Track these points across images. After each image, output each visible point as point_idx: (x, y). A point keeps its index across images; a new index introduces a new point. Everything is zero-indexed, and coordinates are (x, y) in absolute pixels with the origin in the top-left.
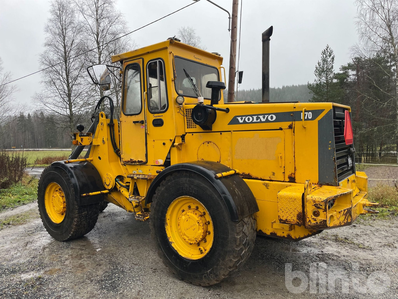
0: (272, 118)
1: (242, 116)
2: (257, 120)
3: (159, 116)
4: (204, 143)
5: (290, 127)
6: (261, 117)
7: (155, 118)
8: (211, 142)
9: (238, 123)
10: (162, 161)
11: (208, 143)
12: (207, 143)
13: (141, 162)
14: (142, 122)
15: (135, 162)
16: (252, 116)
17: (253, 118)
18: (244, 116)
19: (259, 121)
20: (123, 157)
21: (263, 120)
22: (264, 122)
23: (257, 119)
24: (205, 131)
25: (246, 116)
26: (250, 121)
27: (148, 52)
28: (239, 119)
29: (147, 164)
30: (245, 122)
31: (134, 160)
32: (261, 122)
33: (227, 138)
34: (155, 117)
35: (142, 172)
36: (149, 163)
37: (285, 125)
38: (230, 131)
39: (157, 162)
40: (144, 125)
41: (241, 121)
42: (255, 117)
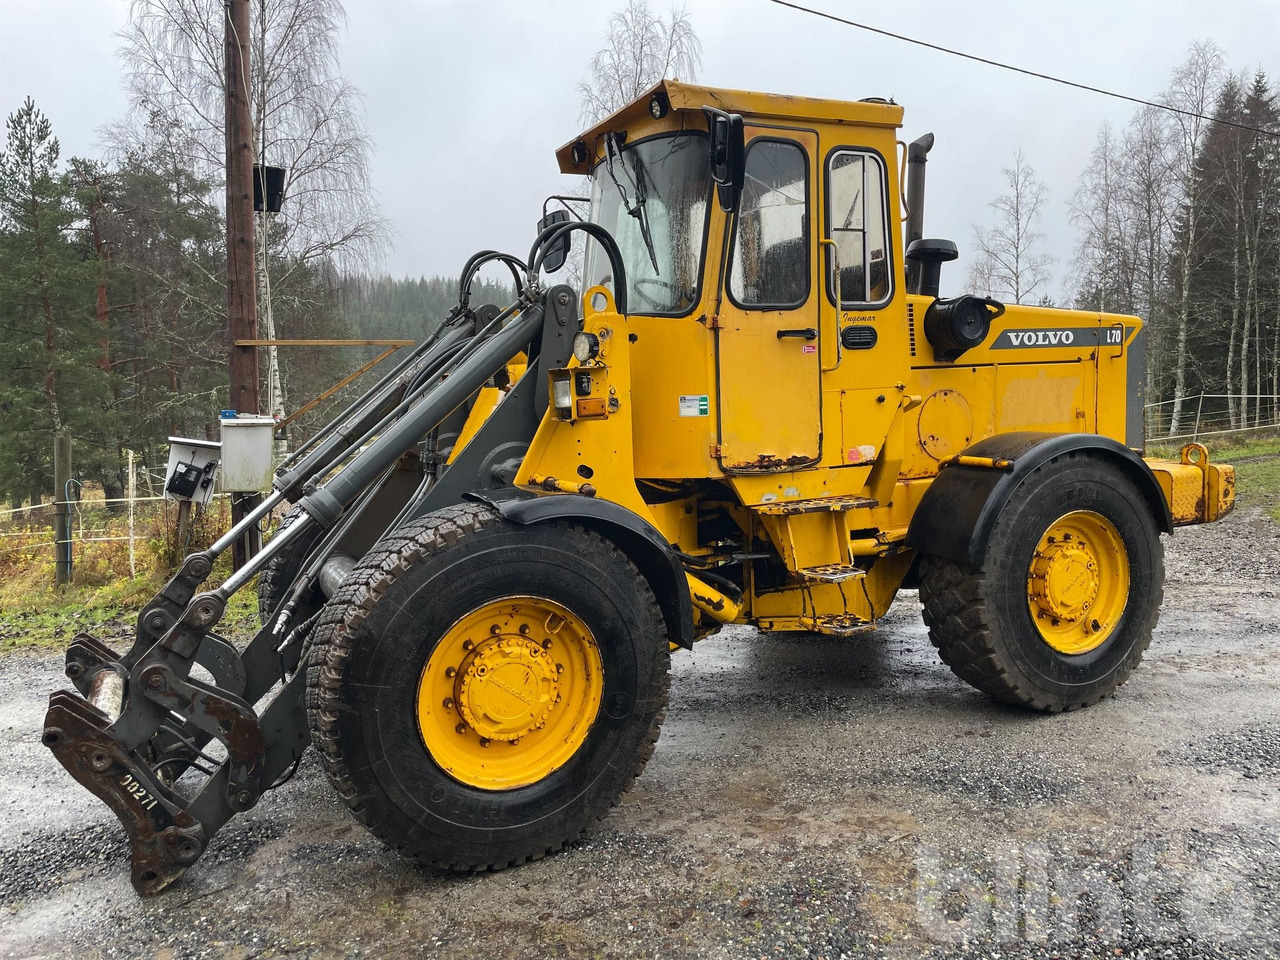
0: (1067, 337)
1: (1017, 331)
2: (1044, 340)
3: (864, 319)
4: (935, 395)
5: (1093, 356)
6: (1051, 334)
7: (850, 324)
8: (951, 391)
9: (1010, 345)
10: (874, 448)
11: (946, 394)
12: (943, 393)
13: (803, 460)
14: (809, 335)
15: (778, 463)
16: (1035, 331)
17: (1037, 336)
18: (1021, 331)
19: (1047, 342)
20: (728, 455)
21: (1054, 342)
22: (1055, 346)
23: (1045, 337)
24: (937, 364)
25: (1026, 331)
26: (1032, 343)
27: (841, 121)
28: (1012, 336)
29: (818, 466)
30: (1022, 345)
31: (776, 458)
32: (1050, 345)
33: (986, 380)
34: (850, 319)
35: (797, 493)
36: (825, 462)
37: (1085, 352)
38: (992, 365)
39: (854, 453)
40: (815, 342)
41: (1016, 342)
42: (1041, 334)
